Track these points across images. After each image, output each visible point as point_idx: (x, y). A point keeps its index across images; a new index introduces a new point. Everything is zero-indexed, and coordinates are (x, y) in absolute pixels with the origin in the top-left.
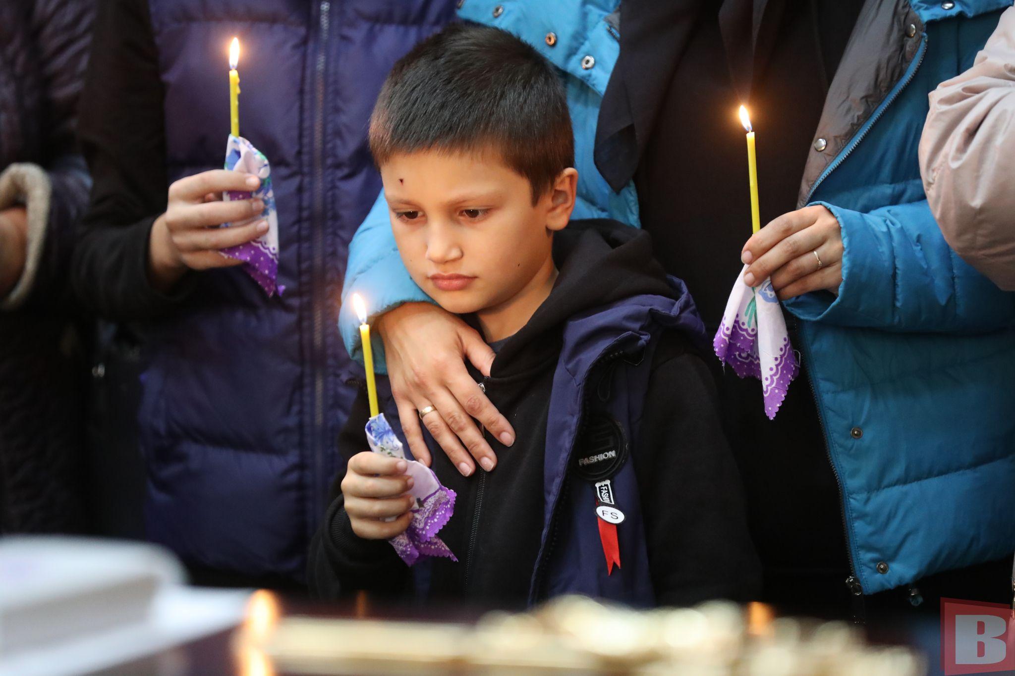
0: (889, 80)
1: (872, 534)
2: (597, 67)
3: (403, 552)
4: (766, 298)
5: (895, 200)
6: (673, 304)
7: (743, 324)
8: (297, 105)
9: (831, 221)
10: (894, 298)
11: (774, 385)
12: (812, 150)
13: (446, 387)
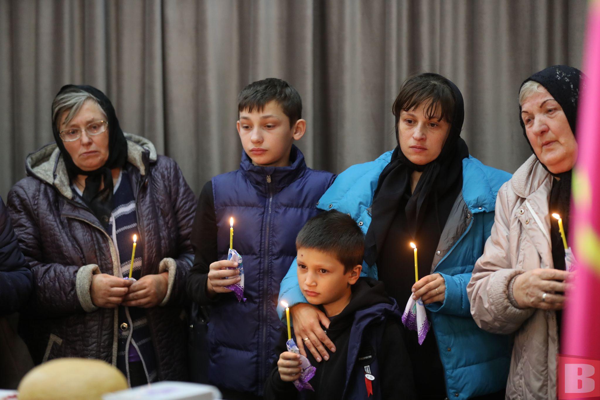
0: (461, 232)
1: (454, 383)
2: (364, 225)
3: (298, 386)
4: (420, 304)
5: (462, 272)
6: (392, 307)
7: (412, 312)
8: (260, 234)
9: (442, 279)
10: (462, 305)
11: (422, 333)
12: (436, 254)
13: (313, 331)
